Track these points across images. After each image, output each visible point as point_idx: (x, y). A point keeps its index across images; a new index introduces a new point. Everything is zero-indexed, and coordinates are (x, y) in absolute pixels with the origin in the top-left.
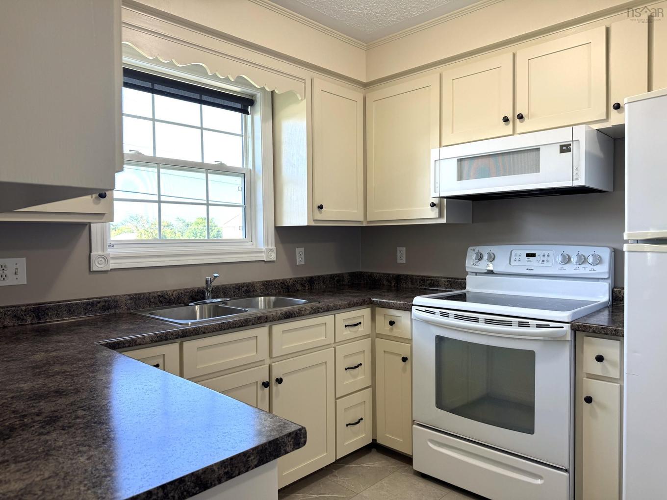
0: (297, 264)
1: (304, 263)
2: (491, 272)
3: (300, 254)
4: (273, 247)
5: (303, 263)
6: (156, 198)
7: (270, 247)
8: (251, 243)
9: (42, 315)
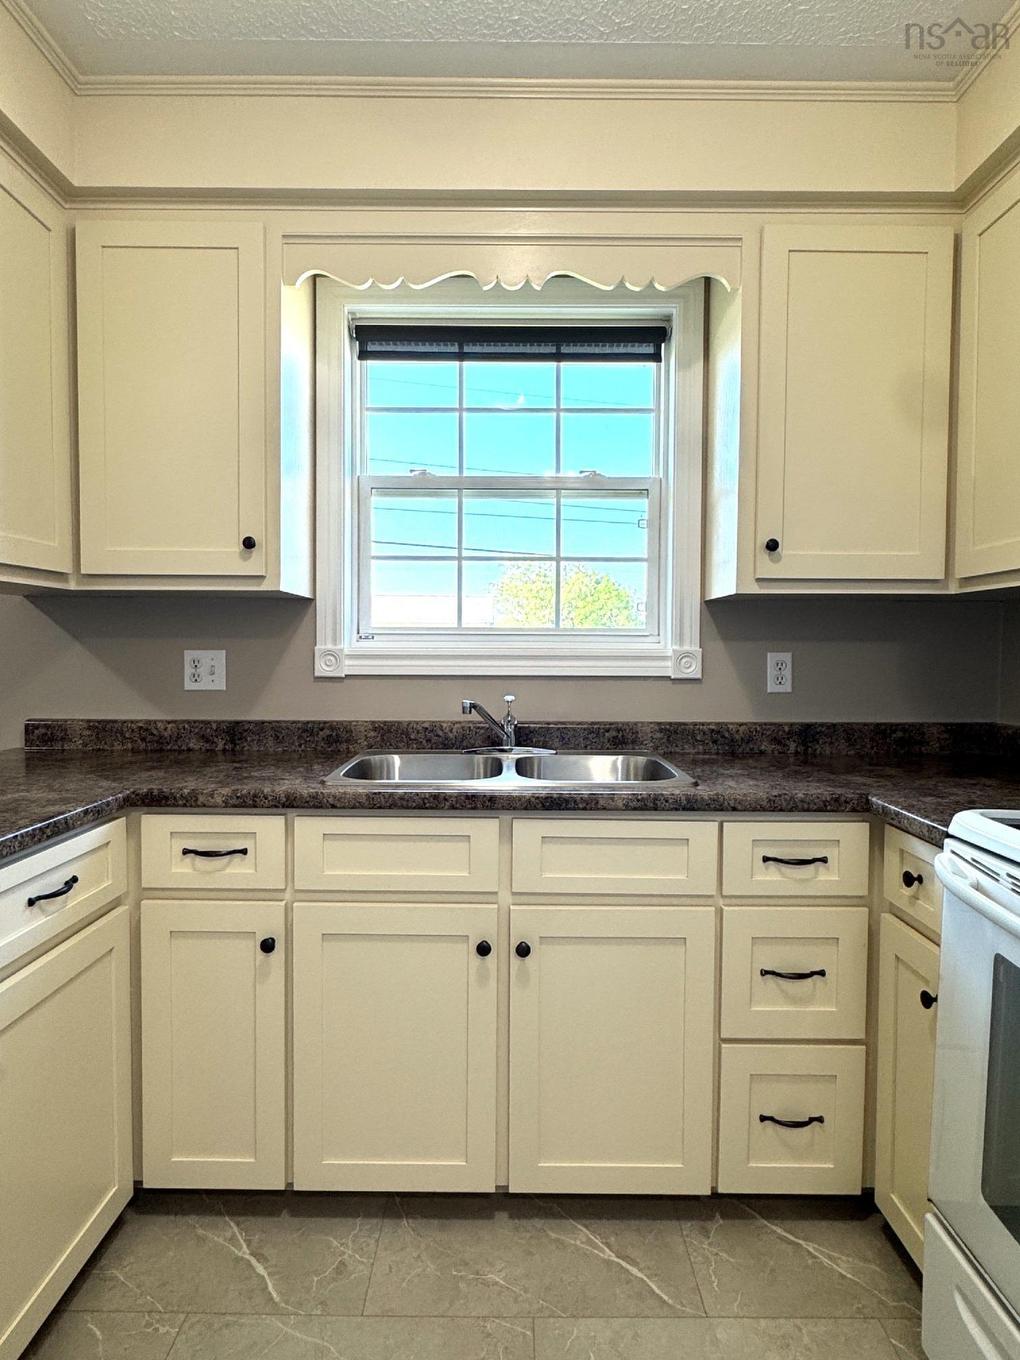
0: (769, 691)
1: (789, 690)
3: (779, 670)
4: (696, 649)
5: (787, 687)
6: (455, 553)
7: (686, 648)
8: (655, 639)
9: (239, 739)
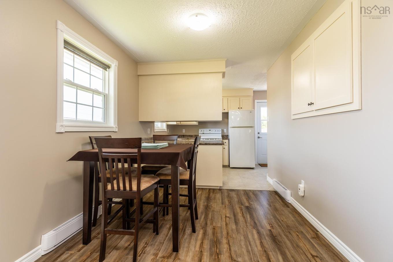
2: (203, 133)
